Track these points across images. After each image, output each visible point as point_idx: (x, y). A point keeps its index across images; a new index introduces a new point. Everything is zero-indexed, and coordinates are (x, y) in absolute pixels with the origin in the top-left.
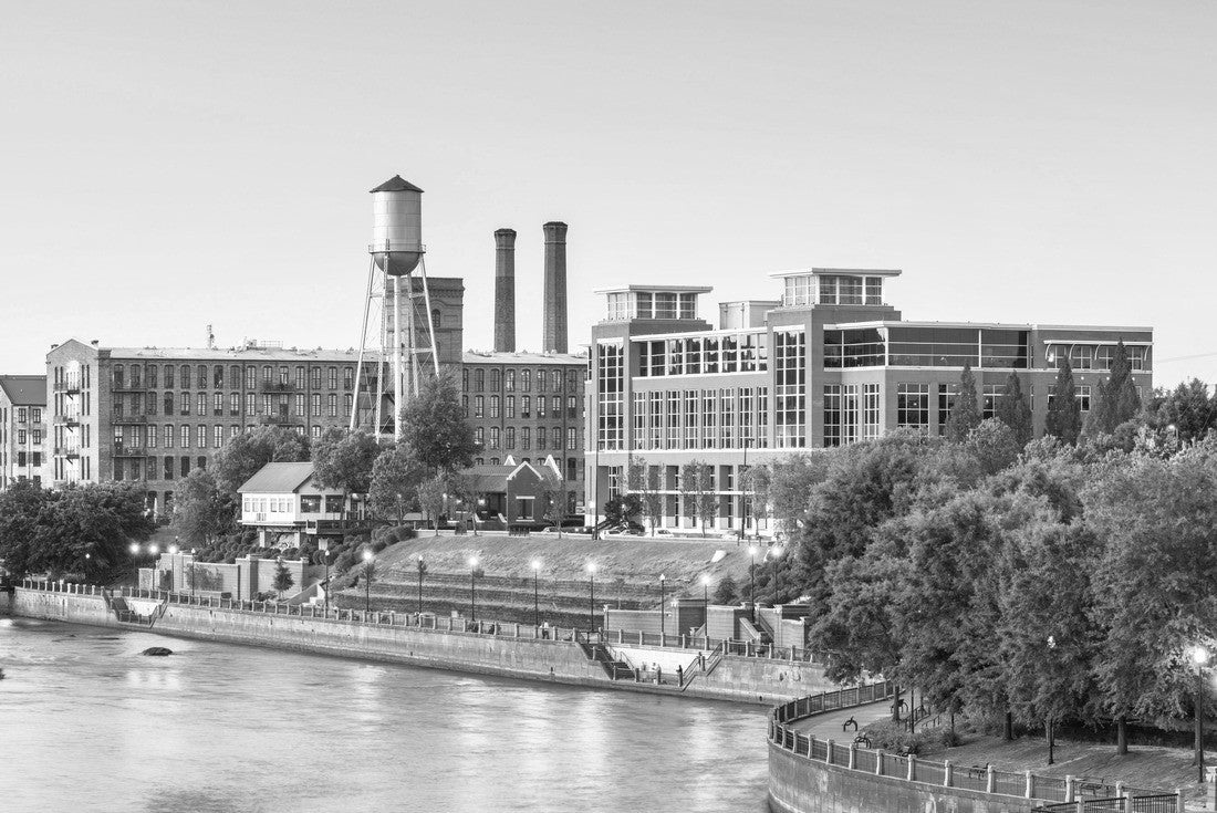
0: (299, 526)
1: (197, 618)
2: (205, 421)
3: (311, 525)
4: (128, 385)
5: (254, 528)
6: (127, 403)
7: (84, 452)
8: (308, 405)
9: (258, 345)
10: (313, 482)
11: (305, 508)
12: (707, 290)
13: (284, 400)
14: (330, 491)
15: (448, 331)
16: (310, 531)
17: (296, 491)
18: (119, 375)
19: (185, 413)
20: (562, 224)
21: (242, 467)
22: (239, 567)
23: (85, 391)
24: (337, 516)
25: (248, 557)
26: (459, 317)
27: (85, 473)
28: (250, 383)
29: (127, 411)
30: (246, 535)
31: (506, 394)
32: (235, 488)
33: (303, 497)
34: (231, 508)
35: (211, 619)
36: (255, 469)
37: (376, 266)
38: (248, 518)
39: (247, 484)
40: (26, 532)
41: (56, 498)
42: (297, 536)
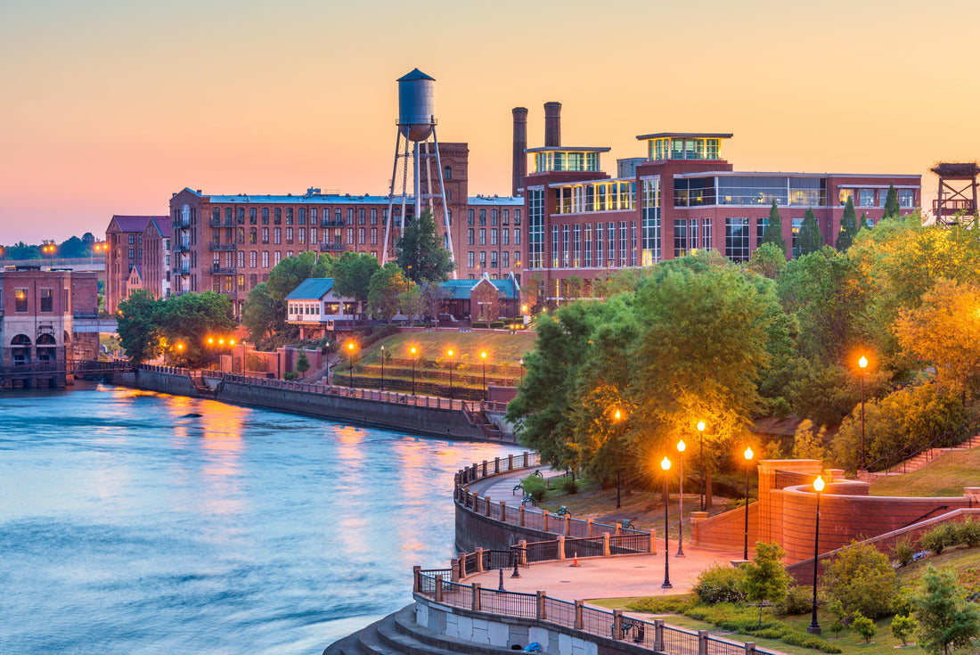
0: (323, 324)
1: (242, 391)
2: (280, 248)
3: (330, 323)
4: (223, 222)
5: (297, 326)
6: (223, 234)
7: (193, 271)
8: (355, 236)
9: (322, 193)
10: (333, 292)
11: (328, 311)
12: (607, 150)
13: (337, 232)
14: (345, 299)
15: (457, 181)
16: (331, 328)
17: (321, 299)
18: (217, 215)
19: (264, 242)
20: (558, 104)
21: (288, 281)
22: (279, 355)
23: (194, 226)
24: (350, 317)
25: (284, 348)
26: (465, 172)
27: (194, 286)
28: (313, 221)
29: (223, 241)
30: (292, 331)
31: (503, 227)
32: (284, 296)
33: (326, 304)
34: (281, 312)
35: (249, 392)
36: (297, 284)
37: (401, 134)
38: (292, 318)
39: (291, 294)
40: (142, 329)
41: (164, 305)
42: (323, 332)
